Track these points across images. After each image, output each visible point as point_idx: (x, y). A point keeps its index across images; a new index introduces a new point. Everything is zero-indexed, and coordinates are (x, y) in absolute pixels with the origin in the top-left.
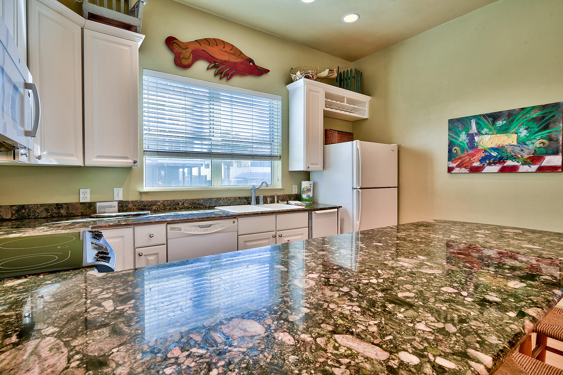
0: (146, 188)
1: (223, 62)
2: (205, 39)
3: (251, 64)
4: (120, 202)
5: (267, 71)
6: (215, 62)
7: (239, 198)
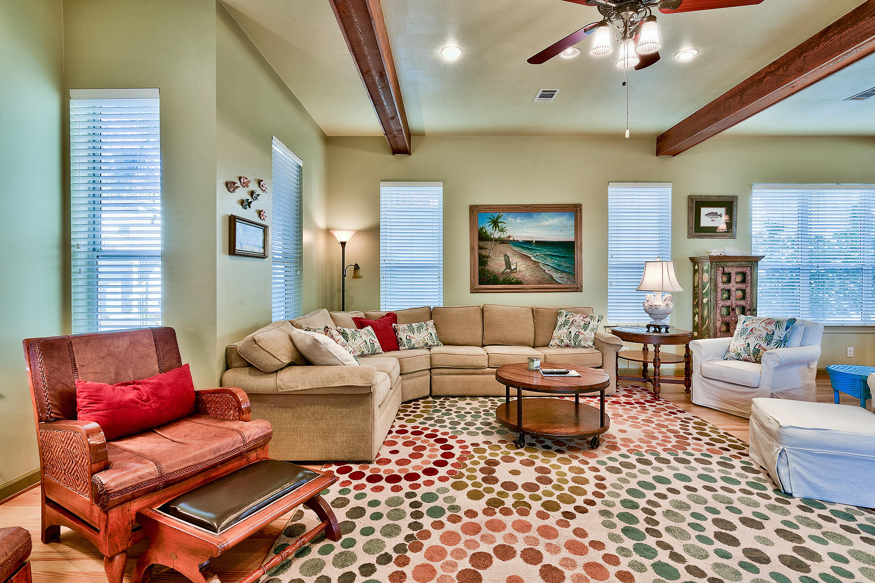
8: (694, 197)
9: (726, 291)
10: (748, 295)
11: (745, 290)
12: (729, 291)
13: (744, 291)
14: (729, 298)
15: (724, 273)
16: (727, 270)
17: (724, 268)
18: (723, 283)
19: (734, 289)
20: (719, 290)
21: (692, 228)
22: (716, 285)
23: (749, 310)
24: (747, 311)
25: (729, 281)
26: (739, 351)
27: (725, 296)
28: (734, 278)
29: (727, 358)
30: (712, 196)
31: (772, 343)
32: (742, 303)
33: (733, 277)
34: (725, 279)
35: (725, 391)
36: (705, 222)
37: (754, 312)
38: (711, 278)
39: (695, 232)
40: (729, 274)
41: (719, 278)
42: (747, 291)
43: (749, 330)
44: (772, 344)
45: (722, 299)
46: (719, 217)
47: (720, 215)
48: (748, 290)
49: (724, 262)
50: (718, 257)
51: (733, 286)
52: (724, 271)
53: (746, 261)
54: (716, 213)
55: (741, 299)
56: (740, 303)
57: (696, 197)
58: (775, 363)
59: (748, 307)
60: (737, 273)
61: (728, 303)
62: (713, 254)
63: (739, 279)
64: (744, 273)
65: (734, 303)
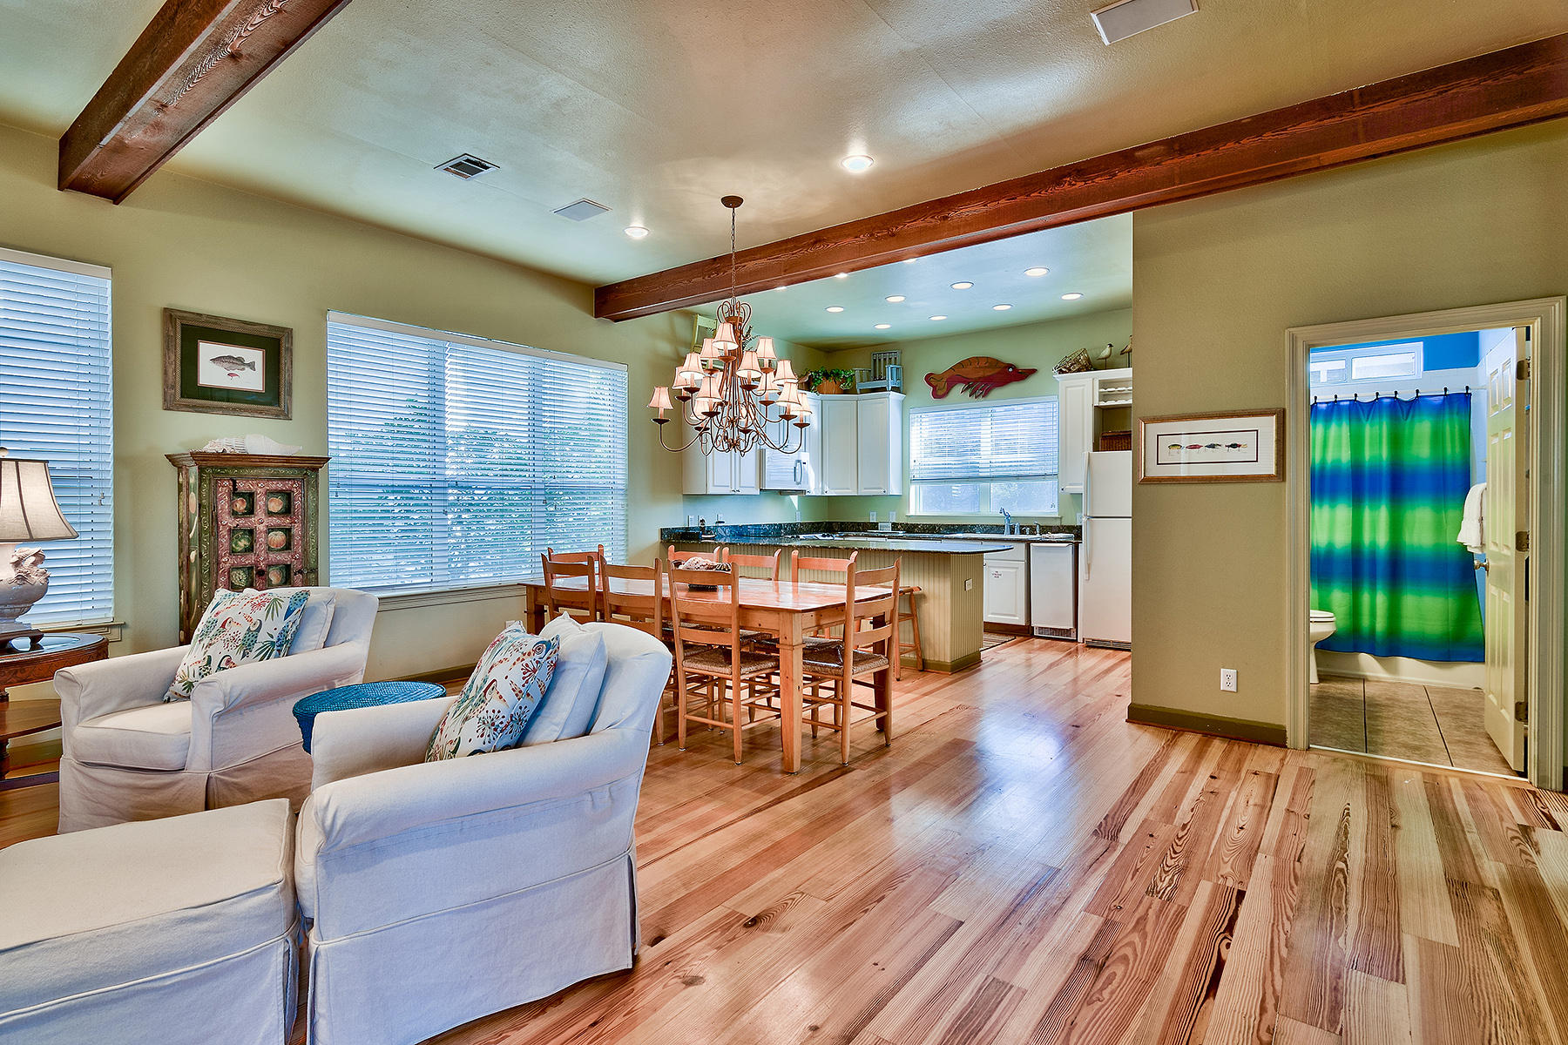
0: (912, 513)
1: (975, 381)
2: (959, 363)
3: (1011, 370)
4: (893, 523)
5: (1033, 371)
6: (969, 383)
7: (996, 525)
8: (179, 314)
9: (244, 534)
10: (297, 539)
11: (290, 530)
12: (251, 532)
13: (288, 531)
14: (250, 549)
15: (235, 493)
16: (242, 486)
17: (234, 482)
18: (235, 514)
19: (262, 527)
20: (224, 532)
21: (173, 387)
22: (215, 520)
23: (300, 572)
24: (295, 574)
25: (250, 511)
26: (191, 679)
27: (243, 543)
28: (262, 503)
29: (169, 699)
30: (227, 319)
31: (254, 650)
32: (284, 557)
33: (260, 502)
34: (240, 506)
35: (121, 791)
36: (210, 374)
37: (312, 576)
38: (200, 505)
39: (182, 397)
40: (250, 497)
41: (223, 505)
42: (294, 531)
43: (219, 624)
44: (253, 654)
45: (233, 552)
46: (247, 369)
47: (252, 366)
48: (297, 530)
49: (235, 467)
50: (220, 456)
51: (259, 522)
52: (235, 489)
53: (291, 467)
54: (240, 360)
55: (282, 550)
56: (279, 558)
57: (185, 315)
58: (217, 704)
59: (296, 566)
60: (271, 493)
61: (250, 559)
62: (209, 448)
63: (276, 505)
64: (287, 494)
65: (262, 559)
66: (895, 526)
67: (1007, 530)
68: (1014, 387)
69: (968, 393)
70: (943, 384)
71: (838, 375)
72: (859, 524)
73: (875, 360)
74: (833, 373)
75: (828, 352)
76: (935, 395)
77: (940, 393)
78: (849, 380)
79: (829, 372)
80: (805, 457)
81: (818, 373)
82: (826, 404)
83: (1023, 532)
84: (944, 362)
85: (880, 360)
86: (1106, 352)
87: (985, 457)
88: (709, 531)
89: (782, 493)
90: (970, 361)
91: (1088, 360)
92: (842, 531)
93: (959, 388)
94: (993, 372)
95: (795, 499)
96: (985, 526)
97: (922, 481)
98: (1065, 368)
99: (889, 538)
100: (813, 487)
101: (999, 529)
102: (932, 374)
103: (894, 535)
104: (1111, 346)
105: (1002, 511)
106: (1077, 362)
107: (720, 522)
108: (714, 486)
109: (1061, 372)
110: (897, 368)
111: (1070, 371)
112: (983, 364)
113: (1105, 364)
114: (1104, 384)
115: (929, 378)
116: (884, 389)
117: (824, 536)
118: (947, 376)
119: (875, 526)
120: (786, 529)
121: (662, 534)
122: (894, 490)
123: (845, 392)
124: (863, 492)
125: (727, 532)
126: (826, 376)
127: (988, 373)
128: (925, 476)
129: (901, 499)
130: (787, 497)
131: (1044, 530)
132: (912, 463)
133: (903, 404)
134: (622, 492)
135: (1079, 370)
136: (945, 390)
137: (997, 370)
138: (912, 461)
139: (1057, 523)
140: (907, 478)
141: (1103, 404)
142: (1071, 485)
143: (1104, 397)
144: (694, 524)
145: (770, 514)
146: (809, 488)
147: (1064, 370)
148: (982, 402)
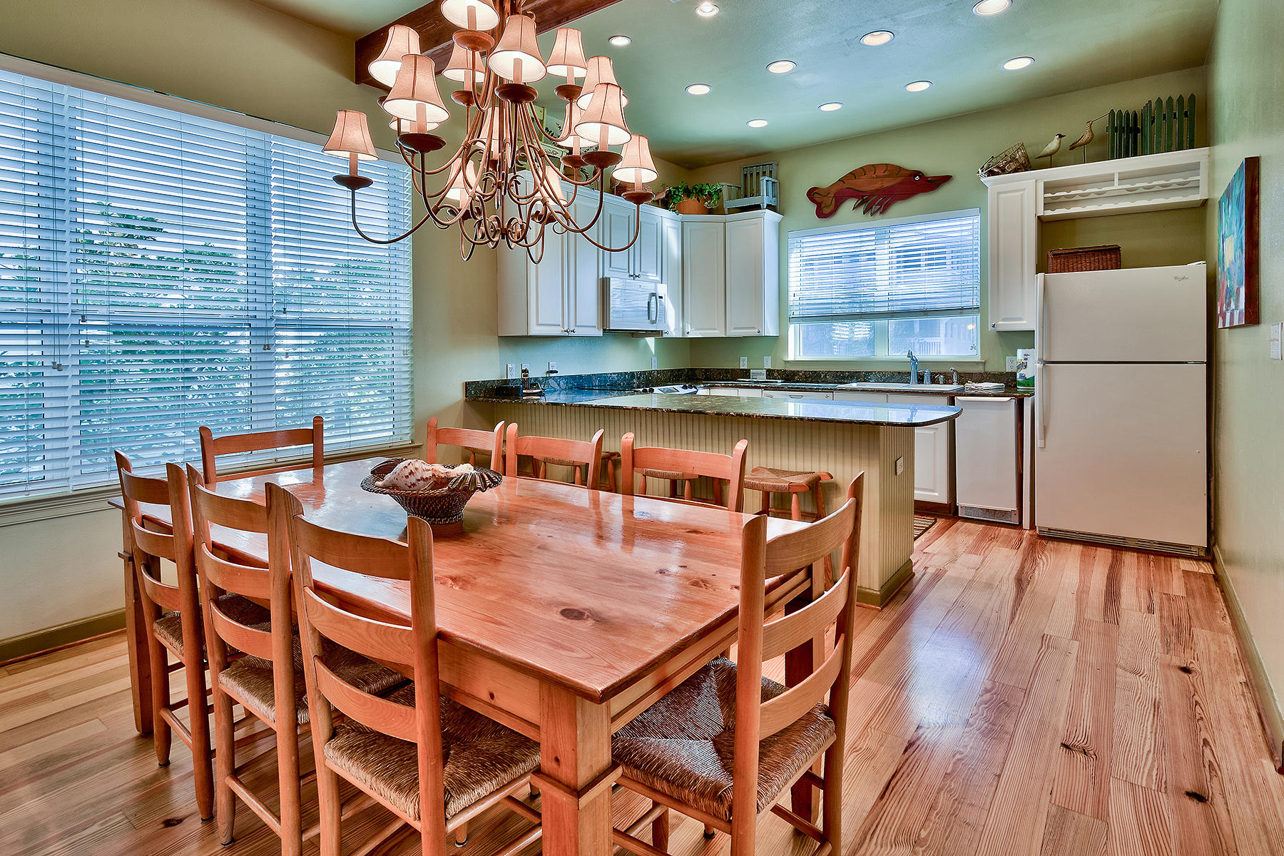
0: (791, 358)
1: (872, 194)
2: (851, 173)
3: (917, 178)
4: (768, 371)
5: (946, 179)
6: (863, 197)
7: (899, 373)
66: (770, 373)
67: (913, 377)
68: (920, 200)
69: (862, 209)
70: (830, 200)
71: (701, 191)
72: (727, 371)
73: (746, 175)
74: (696, 189)
75: (690, 169)
76: (821, 214)
77: (826, 211)
78: (715, 197)
79: (690, 188)
80: (662, 290)
81: (677, 188)
82: (688, 227)
83: (934, 381)
84: (830, 172)
85: (751, 175)
86: (1054, 145)
87: (883, 288)
88: (534, 383)
89: (635, 335)
90: (863, 170)
91: (1027, 157)
92: (708, 379)
93: (849, 204)
94: (893, 183)
95: (651, 341)
96: (884, 374)
97: (804, 318)
98: (998, 167)
99: (766, 388)
100: (672, 326)
101: (903, 377)
102: (815, 188)
103: (769, 385)
104: (1061, 136)
105: (910, 355)
106: (1013, 159)
107: (551, 372)
108: (538, 325)
109: (991, 173)
110: (773, 183)
111: (1003, 171)
112: (880, 172)
113: (1050, 161)
114: (1049, 187)
115: (812, 194)
116: (758, 207)
117: (685, 387)
118: (834, 190)
119: (746, 373)
120: (639, 378)
121: (466, 388)
122: (770, 330)
123: (710, 212)
124: (733, 333)
125: (562, 383)
126: (688, 192)
127: (887, 183)
128: (806, 313)
129: (776, 342)
130: (642, 341)
131: (963, 378)
132: (791, 298)
133: (780, 226)
134: (406, 334)
135: (1016, 171)
136: (832, 207)
137: (899, 180)
138: (791, 294)
139: (980, 369)
140: (784, 317)
141: (1049, 213)
142: (1004, 320)
143: (1047, 205)
144: (515, 375)
145: (619, 361)
146: (669, 328)
147: (996, 170)
148: (880, 221)
